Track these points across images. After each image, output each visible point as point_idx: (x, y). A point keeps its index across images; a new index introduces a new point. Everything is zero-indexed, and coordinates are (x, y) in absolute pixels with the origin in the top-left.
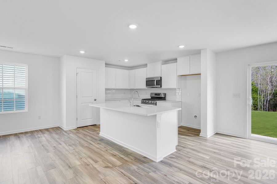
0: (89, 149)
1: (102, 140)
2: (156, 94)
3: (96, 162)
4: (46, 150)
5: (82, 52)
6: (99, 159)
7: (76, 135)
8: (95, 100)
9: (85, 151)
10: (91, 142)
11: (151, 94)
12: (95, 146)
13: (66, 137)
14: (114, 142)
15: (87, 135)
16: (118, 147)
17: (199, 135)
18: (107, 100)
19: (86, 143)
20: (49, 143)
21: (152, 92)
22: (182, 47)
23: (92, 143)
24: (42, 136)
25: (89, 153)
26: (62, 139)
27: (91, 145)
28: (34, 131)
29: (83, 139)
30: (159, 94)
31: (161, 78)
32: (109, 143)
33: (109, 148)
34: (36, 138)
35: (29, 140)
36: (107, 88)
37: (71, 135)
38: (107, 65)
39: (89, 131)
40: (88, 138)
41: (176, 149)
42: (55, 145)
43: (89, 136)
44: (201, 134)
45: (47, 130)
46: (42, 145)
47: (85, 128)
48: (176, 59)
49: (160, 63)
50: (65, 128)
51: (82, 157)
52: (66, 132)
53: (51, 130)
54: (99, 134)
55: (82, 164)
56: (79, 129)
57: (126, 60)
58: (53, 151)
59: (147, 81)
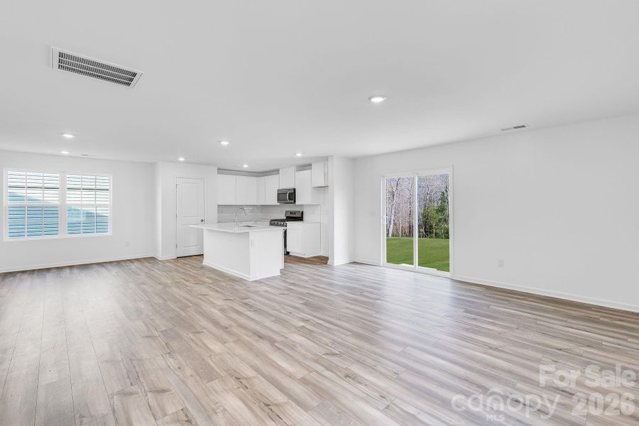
2: (291, 213)
4: (137, 275)
5: (182, 159)
7: (173, 264)
8: (202, 221)
11: (286, 212)
13: (161, 266)
14: (217, 268)
17: (326, 264)
20: (140, 270)
21: (288, 210)
22: (299, 155)
24: (131, 264)
28: (120, 261)
30: (295, 213)
31: (295, 190)
34: (124, 266)
36: (221, 204)
37: (167, 264)
38: (220, 170)
39: (191, 261)
41: (281, 272)
42: (147, 272)
44: (329, 262)
45: (137, 260)
46: (133, 272)
47: (188, 258)
48: (311, 165)
49: (294, 168)
50: (161, 258)
52: (161, 261)
53: (142, 260)
56: (179, 259)
57: (245, 166)
59: (278, 194)
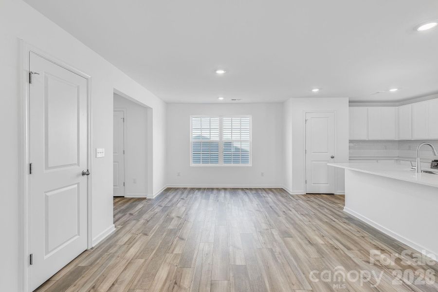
0: (333, 227)
1: (350, 219)
3: (349, 249)
4: (277, 213)
5: (315, 90)
6: (352, 246)
7: (307, 203)
8: (332, 157)
9: (325, 227)
10: (331, 217)
12: (341, 225)
13: (295, 204)
14: (375, 227)
15: (323, 206)
16: (385, 238)
18: (351, 159)
19: (325, 217)
20: (277, 206)
23: (335, 220)
24: (267, 195)
25: (333, 233)
26: (291, 205)
27: (333, 222)
28: (257, 189)
29: (318, 210)
32: (365, 226)
33: (366, 234)
34: (262, 197)
35: (256, 197)
36: (352, 139)
37: (299, 201)
38: (352, 103)
39: (325, 202)
40: (326, 210)
42: (284, 210)
43: (328, 209)
45: (270, 189)
46: (271, 207)
47: (317, 195)
50: (291, 191)
51: (324, 235)
52: (292, 196)
53: (274, 190)
54: (343, 208)
55: (326, 244)
56: (309, 196)
57: (393, 90)
58: (284, 216)
